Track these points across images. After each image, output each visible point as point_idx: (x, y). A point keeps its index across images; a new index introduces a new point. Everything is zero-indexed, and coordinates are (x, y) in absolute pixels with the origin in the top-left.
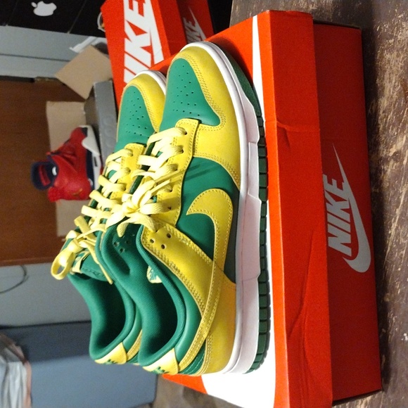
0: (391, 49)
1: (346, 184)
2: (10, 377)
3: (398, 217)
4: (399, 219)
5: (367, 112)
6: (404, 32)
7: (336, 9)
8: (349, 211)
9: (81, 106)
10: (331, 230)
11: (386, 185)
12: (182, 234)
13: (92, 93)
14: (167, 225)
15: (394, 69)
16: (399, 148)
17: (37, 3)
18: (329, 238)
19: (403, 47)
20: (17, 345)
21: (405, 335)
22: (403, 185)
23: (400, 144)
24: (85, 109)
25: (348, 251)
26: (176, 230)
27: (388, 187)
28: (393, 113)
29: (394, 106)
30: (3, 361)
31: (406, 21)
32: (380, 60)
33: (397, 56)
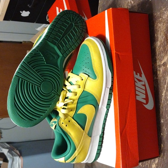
0: (160, 22)
1: (143, 75)
2: (15, 162)
4: (166, 89)
5: (151, 48)
6: (165, 15)
7: (139, 8)
8: (145, 85)
10: (137, 93)
11: (160, 76)
12: (74, 121)
14: (69, 117)
15: (162, 30)
16: (165, 61)
17: (22, 11)
18: (137, 96)
19: (165, 21)
20: (17, 150)
22: (167, 75)
23: (165, 60)
25: (144, 101)
26: (72, 119)
28: (162, 47)
29: (163, 45)
30: (11, 156)
31: (166, 11)
32: (156, 27)
33: (163, 25)
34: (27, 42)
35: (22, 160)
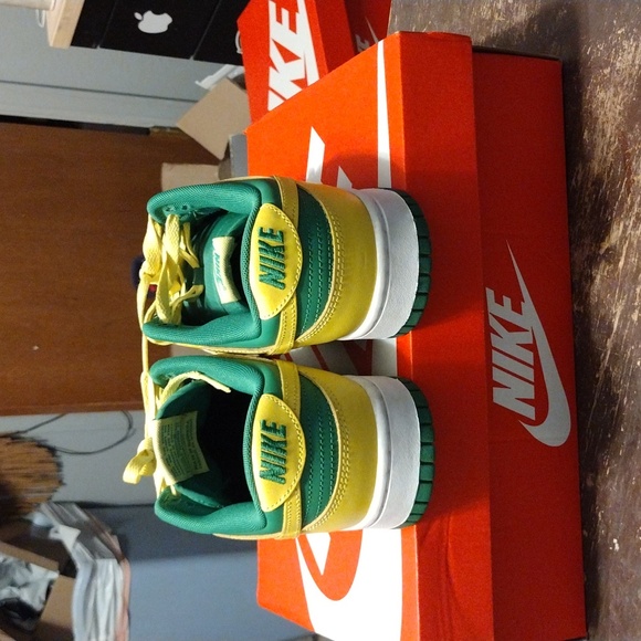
0: (605, 84)
1: (528, 305)
2: (99, 581)
3: (609, 352)
4: (611, 355)
5: (568, 184)
6: (625, 56)
7: (531, 21)
8: (532, 347)
10: (497, 375)
11: (594, 300)
13: (227, 153)
15: (610, 115)
16: (613, 242)
17: (142, 14)
19: (624, 80)
21: (615, 541)
22: (618, 301)
23: (614, 236)
24: (220, 176)
25: (530, 412)
27: (597, 303)
29: (608, 175)
30: (88, 556)
31: (628, 39)
32: (590, 102)
33: (615, 95)
34: (169, 130)
35: (128, 576)
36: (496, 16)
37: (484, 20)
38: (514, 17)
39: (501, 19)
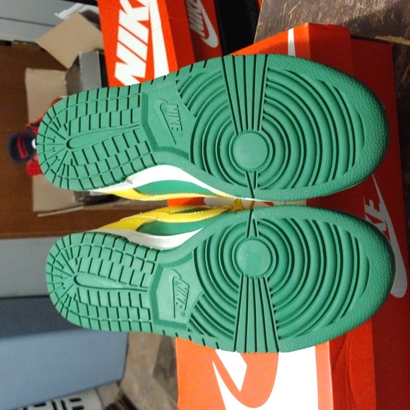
1: (382, 205)
9: (62, 75)
13: (77, 62)
24: (66, 79)
34: (25, 44)
36: (358, 5)
37: (347, 6)
38: (375, 8)
39: (362, 7)
